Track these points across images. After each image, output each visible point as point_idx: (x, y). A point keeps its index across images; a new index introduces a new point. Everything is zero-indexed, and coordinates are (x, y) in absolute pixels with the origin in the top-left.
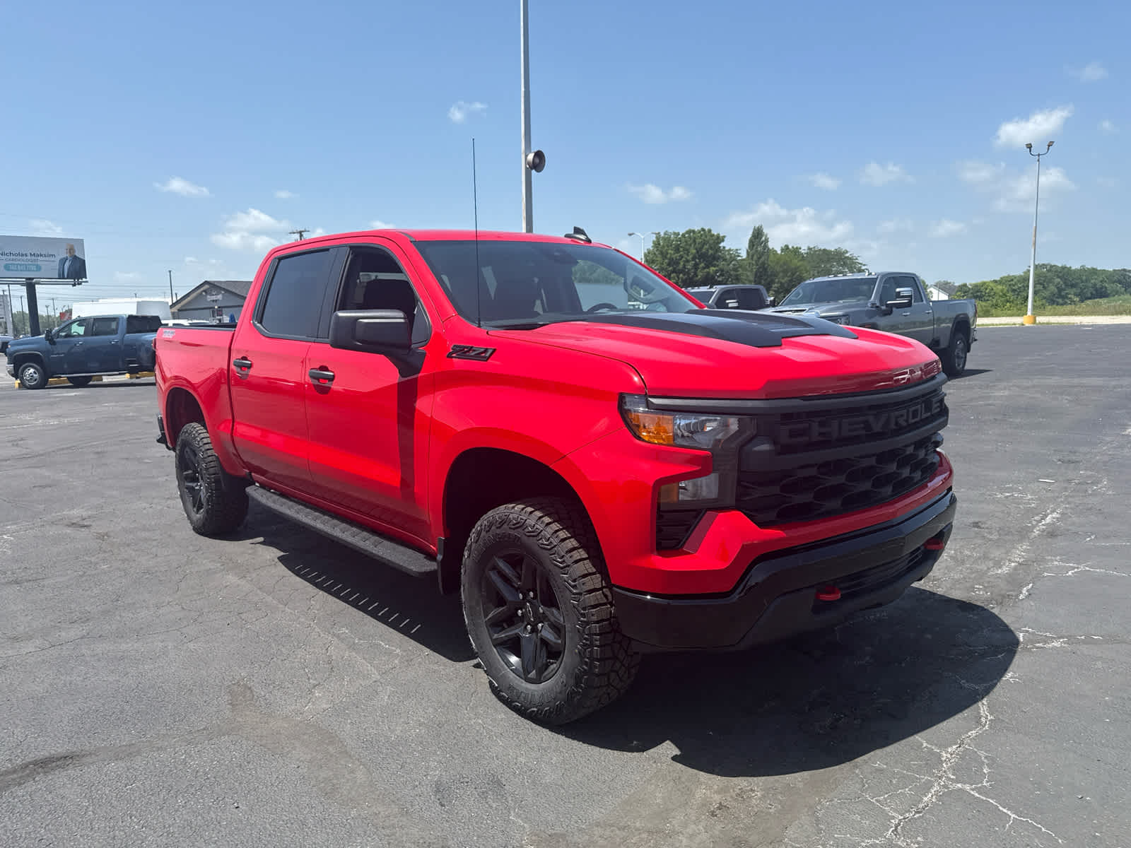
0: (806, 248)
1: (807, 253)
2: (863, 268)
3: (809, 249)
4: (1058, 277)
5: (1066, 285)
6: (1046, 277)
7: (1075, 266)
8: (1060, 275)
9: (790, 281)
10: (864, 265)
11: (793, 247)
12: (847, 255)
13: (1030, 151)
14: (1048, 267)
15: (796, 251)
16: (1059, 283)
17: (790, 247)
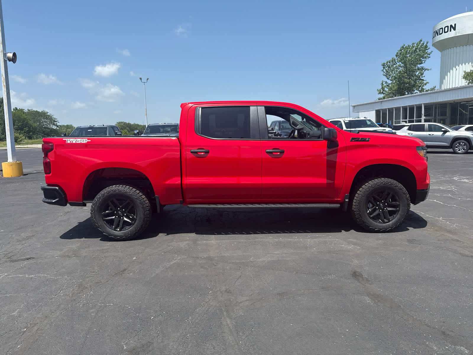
0: (27, 110)
1: (28, 112)
2: (56, 120)
3: (28, 110)
4: (128, 127)
5: (131, 130)
6: (123, 126)
7: (132, 123)
8: (128, 126)
9: (22, 124)
10: (56, 119)
11: (20, 109)
12: (48, 114)
13: (141, 80)
14: (124, 123)
15: (22, 110)
16: (128, 129)
17: (18, 109)
